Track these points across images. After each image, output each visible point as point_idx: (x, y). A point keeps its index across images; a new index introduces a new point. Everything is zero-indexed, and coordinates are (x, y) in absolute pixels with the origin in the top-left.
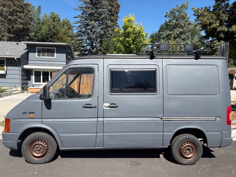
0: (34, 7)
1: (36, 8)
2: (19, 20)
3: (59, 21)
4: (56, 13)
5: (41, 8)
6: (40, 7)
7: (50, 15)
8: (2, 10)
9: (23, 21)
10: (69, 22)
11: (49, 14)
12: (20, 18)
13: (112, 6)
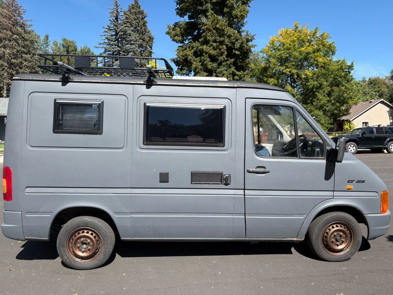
0: (39, 37)
1: (42, 38)
2: (25, 63)
3: (76, 50)
4: (69, 39)
5: (49, 38)
6: (47, 37)
7: (62, 42)
8: (4, 53)
9: (30, 64)
10: (91, 51)
11: (60, 42)
12: (25, 60)
13: (143, 40)
